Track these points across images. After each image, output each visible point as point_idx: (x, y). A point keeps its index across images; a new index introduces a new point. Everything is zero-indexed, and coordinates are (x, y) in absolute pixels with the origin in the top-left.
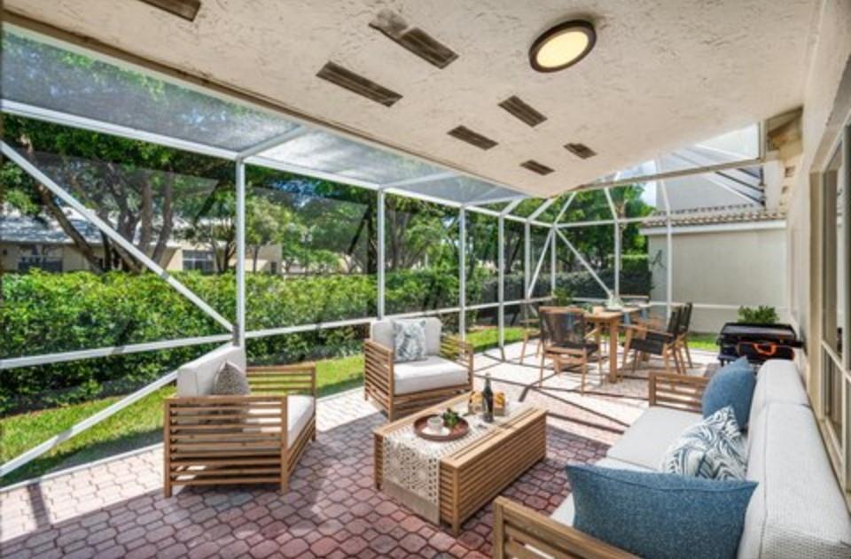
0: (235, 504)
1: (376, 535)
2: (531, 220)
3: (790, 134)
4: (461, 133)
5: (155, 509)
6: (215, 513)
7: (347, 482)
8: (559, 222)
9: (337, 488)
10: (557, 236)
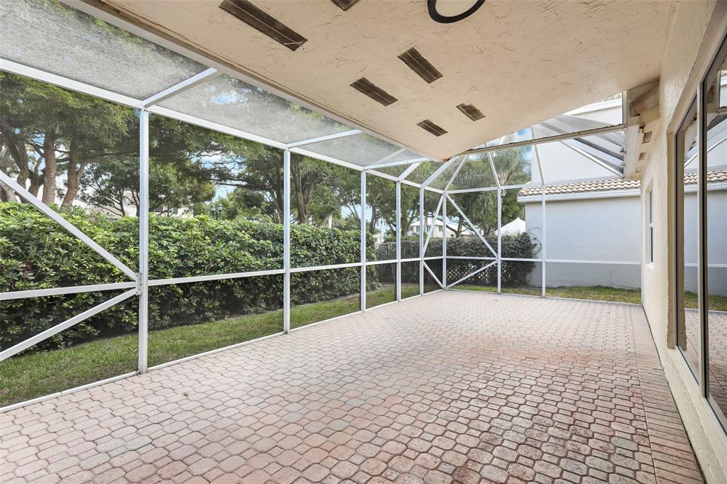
0: (131, 448)
1: (279, 467)
2: (424, 187)
3: (649, 102)
4: (363, 86)
5: (39, 459)
6: (108, 458)
7: (251, 420)
8: (449, 189)
9: (241, 427)
10: (448, 201)
